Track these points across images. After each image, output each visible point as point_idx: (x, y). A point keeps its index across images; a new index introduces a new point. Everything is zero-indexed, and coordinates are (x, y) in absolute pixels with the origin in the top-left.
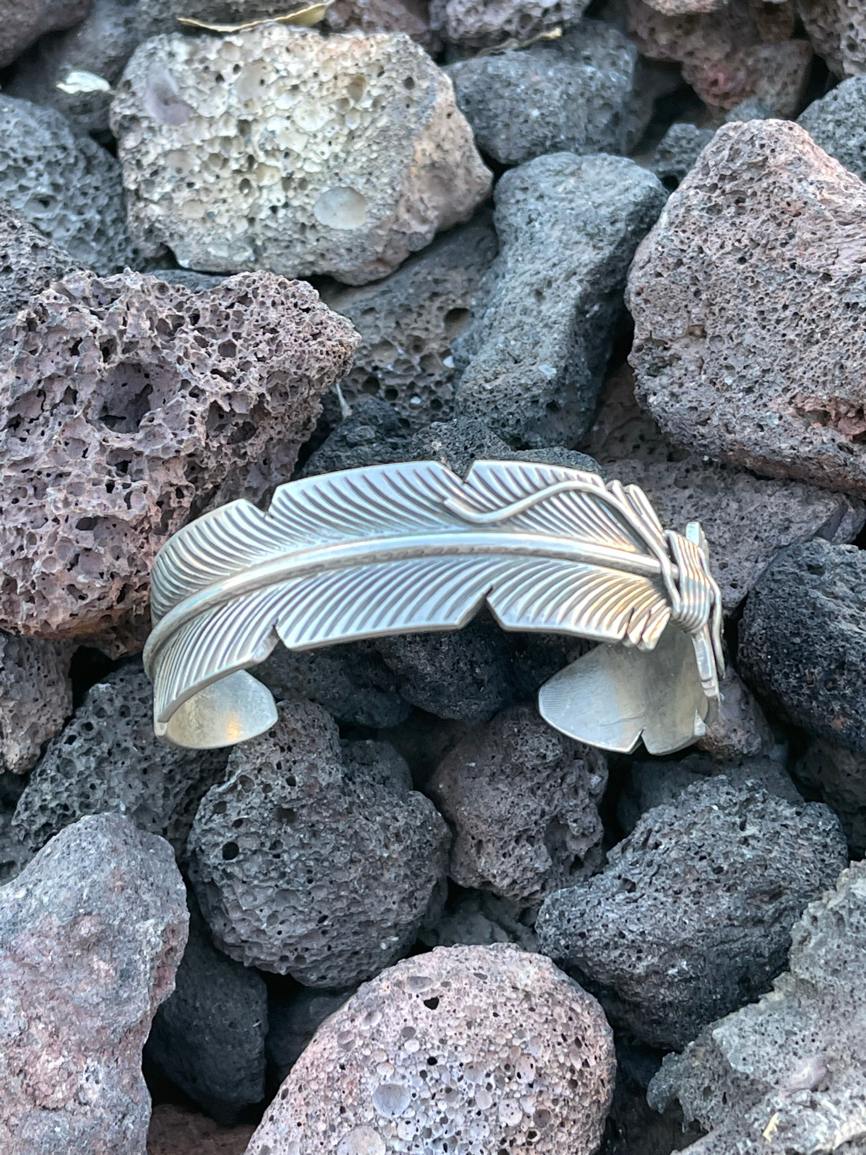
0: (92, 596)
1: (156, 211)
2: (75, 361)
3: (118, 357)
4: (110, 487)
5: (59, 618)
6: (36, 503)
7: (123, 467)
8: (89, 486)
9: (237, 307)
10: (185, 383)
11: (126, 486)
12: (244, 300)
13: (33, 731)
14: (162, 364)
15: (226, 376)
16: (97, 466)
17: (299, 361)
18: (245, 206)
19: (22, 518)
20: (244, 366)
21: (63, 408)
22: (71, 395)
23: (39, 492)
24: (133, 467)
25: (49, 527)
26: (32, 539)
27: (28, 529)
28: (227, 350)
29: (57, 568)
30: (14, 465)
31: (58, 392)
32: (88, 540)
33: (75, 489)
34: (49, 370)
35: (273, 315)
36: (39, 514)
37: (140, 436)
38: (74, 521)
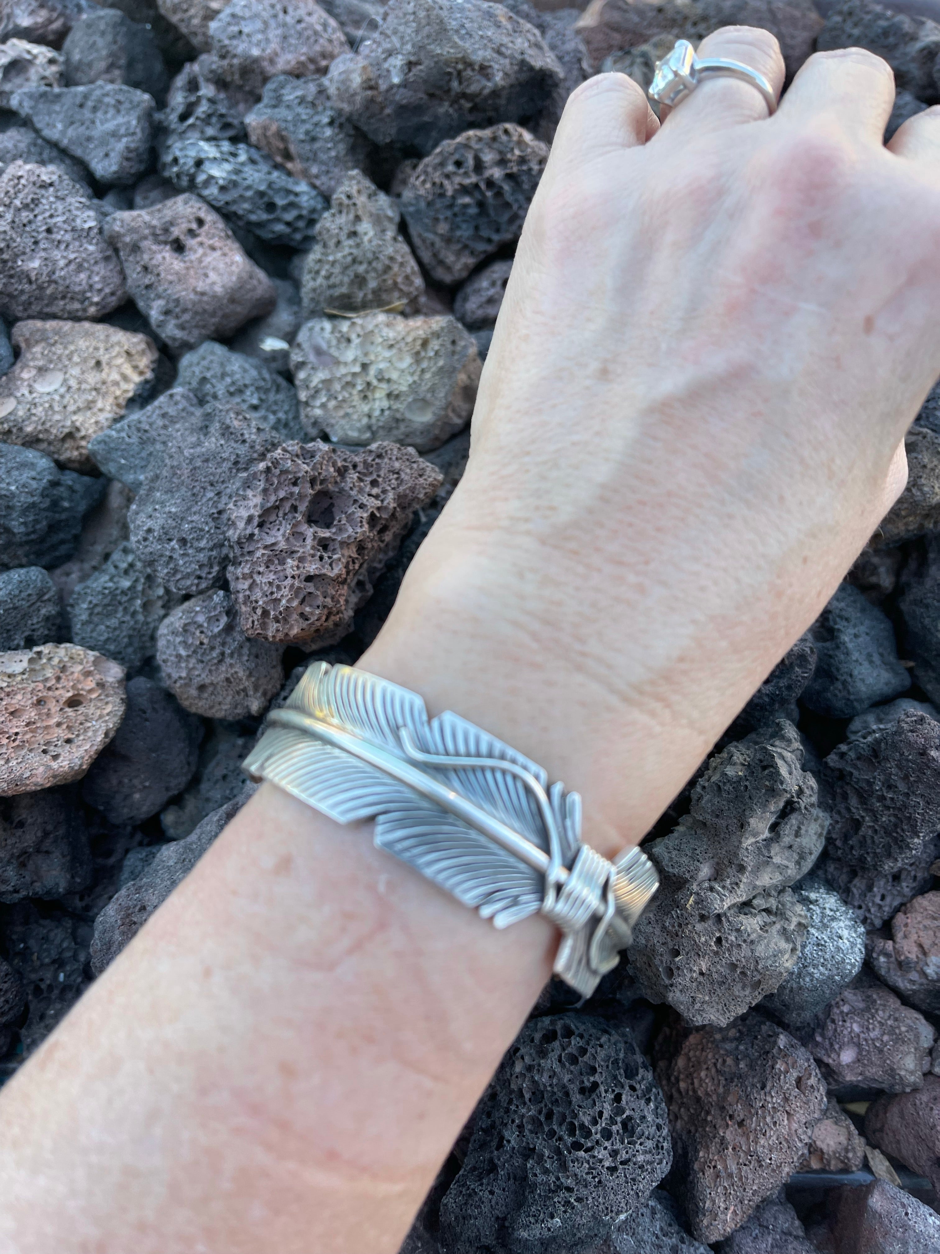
0: (313, 619)
1: (318, 412)
2: (296, 490)
3: (318, 487)
4: (321, 558)
5: (295, 631)
6: (280, 568)
7: (325, 547)
8: (309, 558)
9: (377, 460)
10: (355, 501)
11: (329, 558)
12: (380, 456)
13: (265, 694)
14: (341, 491)
15: (376, 497)
16: (313, 548)
17: (413, 489)
18: (366, 408)
19: (272, 577)
20: (384, 492)
21: (290, 516)
22: (294, 508)
23: (282, 562)
24: (331, 547)
25: (289, 581)
26: (279, 588)
27: (277, 582)
28: (374, 483)
29: (295, 603)
30: (266, 547)
31: (287, 506)
32: (310, 587)
33: (301, 560)
34: (282, 494)
35: (397, 465)
36: (282, 574)
37: (334, 530)
38: (303, 577)
